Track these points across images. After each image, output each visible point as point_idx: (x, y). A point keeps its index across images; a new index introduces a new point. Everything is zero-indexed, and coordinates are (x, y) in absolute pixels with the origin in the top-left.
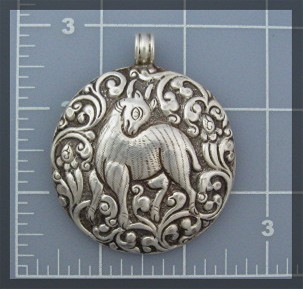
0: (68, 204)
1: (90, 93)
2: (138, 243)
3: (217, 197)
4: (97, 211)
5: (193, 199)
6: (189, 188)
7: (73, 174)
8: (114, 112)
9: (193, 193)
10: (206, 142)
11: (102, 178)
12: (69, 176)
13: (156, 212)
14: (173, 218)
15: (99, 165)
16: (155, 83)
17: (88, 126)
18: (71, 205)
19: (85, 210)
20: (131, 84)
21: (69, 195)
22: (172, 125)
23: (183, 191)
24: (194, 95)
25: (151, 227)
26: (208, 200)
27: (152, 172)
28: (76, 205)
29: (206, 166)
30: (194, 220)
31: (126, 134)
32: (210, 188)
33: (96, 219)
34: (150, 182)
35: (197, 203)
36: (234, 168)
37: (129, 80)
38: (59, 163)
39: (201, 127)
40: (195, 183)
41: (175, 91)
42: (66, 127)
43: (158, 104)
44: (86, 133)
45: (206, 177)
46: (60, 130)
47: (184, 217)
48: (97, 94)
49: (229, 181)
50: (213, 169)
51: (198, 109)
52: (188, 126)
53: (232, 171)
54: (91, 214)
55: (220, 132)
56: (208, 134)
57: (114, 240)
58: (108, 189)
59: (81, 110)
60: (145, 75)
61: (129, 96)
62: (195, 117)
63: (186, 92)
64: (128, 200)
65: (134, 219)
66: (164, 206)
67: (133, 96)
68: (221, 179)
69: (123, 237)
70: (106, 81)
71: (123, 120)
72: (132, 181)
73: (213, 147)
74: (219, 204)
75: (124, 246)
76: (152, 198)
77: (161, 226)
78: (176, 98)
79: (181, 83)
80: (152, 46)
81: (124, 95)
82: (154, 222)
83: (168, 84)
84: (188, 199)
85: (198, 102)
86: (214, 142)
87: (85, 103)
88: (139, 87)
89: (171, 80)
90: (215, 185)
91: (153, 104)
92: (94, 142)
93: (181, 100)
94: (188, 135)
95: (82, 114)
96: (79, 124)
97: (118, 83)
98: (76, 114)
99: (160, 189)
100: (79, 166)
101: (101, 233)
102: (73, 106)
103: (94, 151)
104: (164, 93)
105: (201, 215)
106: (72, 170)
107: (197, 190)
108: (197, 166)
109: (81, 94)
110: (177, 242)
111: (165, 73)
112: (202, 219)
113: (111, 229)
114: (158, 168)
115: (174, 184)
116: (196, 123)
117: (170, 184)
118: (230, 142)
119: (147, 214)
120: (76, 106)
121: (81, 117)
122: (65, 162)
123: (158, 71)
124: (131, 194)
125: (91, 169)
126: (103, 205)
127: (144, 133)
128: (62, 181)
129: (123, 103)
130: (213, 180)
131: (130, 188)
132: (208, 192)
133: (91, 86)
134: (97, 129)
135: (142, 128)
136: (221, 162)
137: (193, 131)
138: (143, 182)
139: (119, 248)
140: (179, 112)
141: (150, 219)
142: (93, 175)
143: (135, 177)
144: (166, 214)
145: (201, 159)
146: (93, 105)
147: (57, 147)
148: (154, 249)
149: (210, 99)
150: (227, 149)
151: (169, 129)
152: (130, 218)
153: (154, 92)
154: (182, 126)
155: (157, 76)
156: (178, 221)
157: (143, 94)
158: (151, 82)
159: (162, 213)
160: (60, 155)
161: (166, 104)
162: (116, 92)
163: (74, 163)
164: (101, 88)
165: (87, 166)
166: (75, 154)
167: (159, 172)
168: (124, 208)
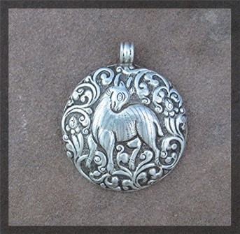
0: (73, 157)
1: (90, 82)
2: (120, 184)
3: (174, 154)
4: (93, 162)
5: (157, 156)
6: (155, 148)
7: (76, 136)
8: (105, 95)
9: (158, 151)
10: (167, 117)
12: (74, 138)
13: (132, 164)
14: (143, 168)
15: (94, 131)
16: (134, 76)
17: (87, 105)
18: (75, 158)
19: (84, 160)
20: (117, 76)
21: (73, 150)
22: (145, 105)
23: (151, 150)
24: (159, 85)
25: (129, 173)
26: (168, 156)
28: (78, 157)
29: (167, 134)
30: (158, 170)
31: (113, 110)
32: (169, 148)
33: (92, 167)
34: (129, 144)
35: (160, 158)
36: (186, 135)
37: (116, 74)
38: (68, 129)
39: (164, 107)
40: (159, 145)
41: (147, 82)
42: (73, 105)
43: (135, 91)
44: (86, 110)
46: (68, 107)
47: (151, 168)
48: (94, 83)
49: (183, 143)
50: (172, 135)
51: (162, 95)
52: (155, 106)
53: (184, 137)
54: (88, 163)
55: (177, 111)
56: (169, 112)
57: (104, 182)
58: (100, 147)
59: (83, 94)
60: (127, 71)
61: (116, 85)
62: (160, 100)
63: (154, 83)
64: (113, 155)
65: (117, 168)
66: (137, 160)
67: (118, 85)
68: (177, 142)
69: (110, 180)
70: (100, 74)
71: (111, 101)
73: (172, 120)
74: (175, 159)
75: (111, 186)
76: (130, 154)
77: (135, 173)
78: (148, 87)
79: (151, 76)
80: (132, 51)
81: (112, 84)
82: (131, 170)
83: (143, 76)
84: (154, 155)
85: (162, 90)
86: (172, 117)
87: (85, 89)
88: (123, 79)
89: (145, 74)
90: (172, 146)
91: (132, 91)
92: (91, 116)
93: (151, 88)
94: (155, 112)
95: (83, 96)
96: (81, 103)
97: (108, 76)
98: (80, 96)
99: (136, 148)
100: (81, 131)
101: (95, 177)
102: (77, 91)
103: (91, 122)
104: (139, 83)
105: (163, 166)
106: (76, 134)
107: (160, 149)
108: (161, 133)
109: (83, 82)
110: (146, 184)
111: (141, 70)
112: (163, 169)
114: (134, 134)
115: (145, 146)
116: (160, 104)
117: (142, 145)
118: (184, 117)
119: (126, 165)
120: (80, 91)
121: (83, 99)
122: (71, 129)
123: (136, 68)
124: (116, 151)
125: (89, 133)
126: (96, 158)
127: (125, 110)
128: (69, 141)
129: (111, 90)
130: (171, 143)
131: (115, 147)
132: (167, 151)
133: (90, 77)
134: (93, 107)
136: (177, 131)
137: (159, 110)
138: (124, 143)
139: (107, 187)
140: (150, 97)
141: (128, 168)
142: (90, 138)
143: (119, 139)
144: (140, 165)
145: (164, 129)
146: (91, 90)
147: (66, 118)
148: (130, 188)
149: (170, 88)
150: (181, 122)
151: (142, 109)
152: (115, 167)
153: (132, 82)
154: (150, 107)
155: (135, 72)
156: (146, 170)
157: (125, 83)
158: (131, 76)
159: (136, 165)
160: (68, 124)
161: (141, 91)
162: (107, 82)
163: (77, 130)
164: (97, 79)
165: (87, 131)
166: (79, 123)
167: (135, 137)
168: (111, 161)
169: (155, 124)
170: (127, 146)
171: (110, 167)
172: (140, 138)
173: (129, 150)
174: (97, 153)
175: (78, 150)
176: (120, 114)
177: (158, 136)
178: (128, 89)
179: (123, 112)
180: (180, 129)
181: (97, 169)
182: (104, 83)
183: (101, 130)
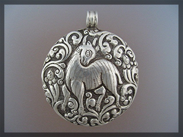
0: (51, 102)
1: (63, 42)
2: (89, 122)
3: (130, 97)
4: (67, 106)
5: (118, 100)
7: (53, 86)
10: (125, 69)
11: (69, 89)
12: (51, 87)
14: (107, 109)
15: (68, 82)
16: (98, 37)
17: (61, 60)
18: (53, 103)
19: (60, 105)
21: (51, 97)
22: (108, 60)
23: (113, 95)
24: (118, 44)
25: (96, 114)
26: (126, 99)
28: (55, 103)
29: (125, 82)
30: (118, 110)
31: (82, 65)
32: (127, 93)
33: (66, 110)
35: (120, 101)
36: (138, 82)
37: (84, 36)
38: (46, 79)
39: (123, 61)
40: (119, 91)
41: (109, 41)
42: (50, 61)
43: (100, 48)
44: (60, 64)
45: (125, 88)
46: (47, 63)
47: (113, 109)
48: (67, 43)
49: (136, 89)
50: (128, 83)
51: (121, 51)
52: (116, 61)
53: (137, 84)
55: (132, 64)
56: (126, 65)
57: (76, 121)
58: (72, 95)
60: (93, 33)
62: (120, 56)
63: (115, 42)
65: (86, 110)
66: (103, 104)
67: (86, 44)
68: (132, 88)
69: (81, 119)
70: (71, 36)
73: (129, 71)
74: (131, 101)
75: (81, 124)
77: (101, 114)
78: (110, 45)
79: (112, 37)
81: (81, 43)
83: (105, 37)
84: (115, 99)
85: (121, 47)
86: (129, 69)
87: (60, 48)
88: (90, 39)
90: (129, 92)
92: (65, 69)
93: (112, 46)
94: (116, 65)
95: (58, 53)
96: (56, 59)
97: (78, 37)
98: (55, 54)
100: (56, 82)
101: (69, 117)
102: (53, 50)
104: (103, 43)
105: (122, 107)
106: (52, 84)
107: (120, 95)
108: (121, 82)
109: (58, 43)
110: (108, 121)
111: (103, 32)
112: (122, 109)
113: (74, 116)
114: (100, 84)
115: (109, 92)
116: (120, 59)
118: (137, 69)
119: (94, 108)
120: (55, 49)
121: (58, 55)
122: (49, 80)
124: (85, 98)
125: (63, 84)
126: (70, 103)
127: (92, 64)
128: (47, 90)
130: (128, 89)
131: (85, 94)
132: (125, 95)
133: (63, 39)
134: (67, 62)
135: (92, 62)
136: (132, 80)
137: (119, 63)
138: (92, 91)
139: (79, 124)
140: (111, 53)
141: (96, 111)
142: (64, 87)
143: (88, 88)
144: (104, 107)
145: (123, 78)
146: (65, 49)
147: (45, 72)
148: (97, 124)
149: (126, 47)
150: (135, 73)
152: (85, 110)
153: (97, 42)
154: (113, 61)
155: (99, 34)
156: (110, 111)
157: (92, 43)
158: (96, 37)
159: (101, 108)
160: (46, 76)
161: (104, 48)
162: (77, 41)
163: (54, 81)
164: (68, 40)
165: (61, 82)
166: (55, 76)
169: (116, 75)
170: (94, 93)
171: (81, 110)
172: (105, 87)
173: (96, 96)
174: (70, 99)
175: (56, 97)
176: (88, 67)
177: (118, 84)
178: (94, 47)
179: (91, 66)
180: (135, 78)
181: (70, 112)
182: (74, 42)
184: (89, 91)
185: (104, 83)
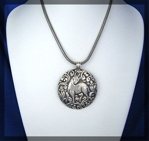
1: (67, 75)
2: (76, 107)
4: (68, 100)
6: (87, 96)
7: (63, 92)
8: (72, 80)
10: (91, 86)
11: (69, 94)
12: (62, 93)
13: (80, 101)
14: (84, 102)
15: (68, 91)
16: (81, 73)
17: (66, 82)
19: (65, 100)
20: (76, 73)
22: (84, 82)
23: (86, 96)
24: (89, 76)
25: (79, 104)
26: (91, 98)
27: (80, 92)
28: (63, 99)
29: (91, 91)
30: (88, 102)
31: (74, 84)
32: (92, 96)
34: (79, 95)
37: (75, 72)
38: (60, 90)
39: (90, 83)
41: (85, 75)
42: (61, 82)
43: (81, 78)
44: (66, 84)
45: (91, 93)
47: (86, 102)
51: (89, 79)
55: (94, 84)
56: (92, 84)
57: (71, 106)
58: (70, 96)
59: (65, 79)
60: (78, 71)
61: (75, 76)
62: (89, 81)
63: (87, 75)
66: (82, 99)
68: (94, 94)
69: (73, 106)
70: (70, 72)
71: (74, 81)
72: (75, 94)
73: (93, 87)
75: (73, 108)
76: (79, 98)
77: (81, 104)
79: (86, 73)
81: (74, 76)
82: (80, 103)
83: (83, 73)
84: (87, 98)
85: (90, 77)
87: (66, 77)
88: (77, 74)
91: (80, 78)
92: (67, 86)
93: (86, 77)
96: (64, 82)
97: (73, 73)
98: (64, 80)
99: (81, 96)
100: (64, 91)
101: (68, 105)
102: (63, 78)
103: (67, 88)
104: (82, 75)
105: (90, 101)
106: (62, 92)
108: (89, 91)
109: (64, 75)
111: (83, 71)
113: (70, 104)
114: (81, 92)
115: (84, 95)
116: (89, 82)
119: (78, 101)
121: (65, 80)
123: (81, 70)
124: (75, 97)
125: (67, 91)
126: (69, 99)
128: (60, 94)
129: (74, 78)
130: (92, 94)
133: (67, 73)
134: (68, 83)
135: (78, 83)
137: (88, 84)
140: (85, 80)
142: (67, 93)
143: (76, 93)
144: (82, 101)
145: (90, 90)
148: (80, 108)
149: (92, 76)
150: (96, 87)
151: (83, 84)
152: (75, 102)
153: (80, 75)
154: (86, 83)
155: (81, 72)
156: (85, 103)
157: (78, 76)
158: (80, 73)
159: (81, 101)
160: (60, 88)
161: (83, 78)
162: (72, 75)
163: (63, 90)
164: (69, 74)
165: (66, 91)
166: (63, 88)
167: (81, 93)
168: (73, 100)
169: (87, 88)
171: (73, 102)
172: (83, 93)
173: (79, 97)
174: (69, 98)
175: (63, 97)
177: (88, 92)
178: (79, 77)
179: (77, 85)
180: (95, 90)
181: (69, 103)
182: (71, 75)
183: (70, 91)
184: (77, 94)
185: (83, 91)
